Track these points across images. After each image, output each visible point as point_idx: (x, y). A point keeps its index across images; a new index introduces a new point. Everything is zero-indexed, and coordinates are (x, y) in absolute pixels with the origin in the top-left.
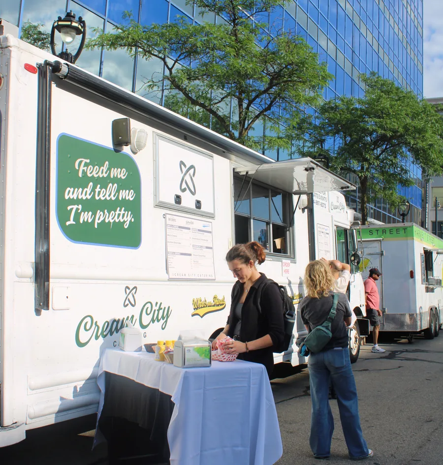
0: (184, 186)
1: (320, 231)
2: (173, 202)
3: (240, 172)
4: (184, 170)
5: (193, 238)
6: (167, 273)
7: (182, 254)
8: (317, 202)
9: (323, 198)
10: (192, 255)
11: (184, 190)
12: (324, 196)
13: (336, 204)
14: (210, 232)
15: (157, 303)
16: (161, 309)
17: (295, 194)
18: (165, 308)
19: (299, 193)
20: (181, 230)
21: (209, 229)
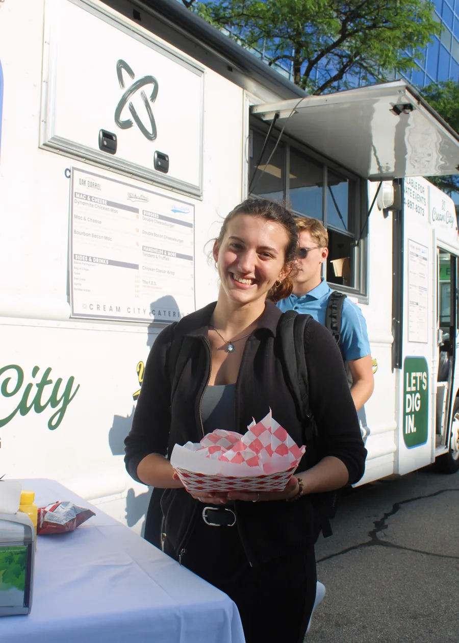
0: (126, 115)
1: (412, 253)
2: (96, 146)
3: (263, 114)
4: (129, 82)
5: (144, 232)
6: (69, 301)
7: (112, 263)
8: (410, 204)
9: (421, 199)
10: (140, 267)
11: (126, 125)
12: (421, 195)
13: (440, 211)
14: (190, 225)
15: (36, 370)
16: (50, 382)
17: (373, 179)
18: (60, 381)
19: (380, 178)
20: (112, 210)
21: (188, 218)
